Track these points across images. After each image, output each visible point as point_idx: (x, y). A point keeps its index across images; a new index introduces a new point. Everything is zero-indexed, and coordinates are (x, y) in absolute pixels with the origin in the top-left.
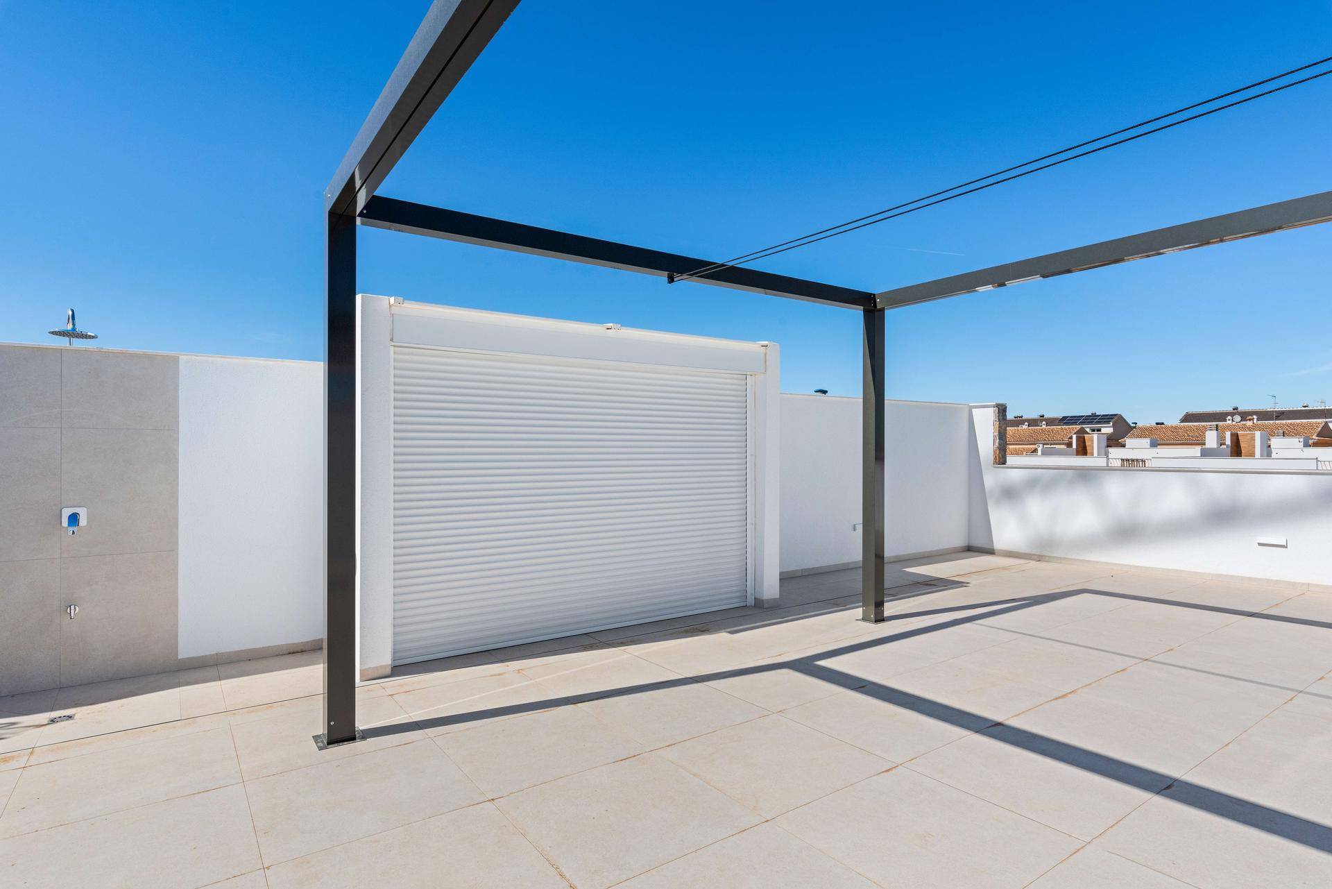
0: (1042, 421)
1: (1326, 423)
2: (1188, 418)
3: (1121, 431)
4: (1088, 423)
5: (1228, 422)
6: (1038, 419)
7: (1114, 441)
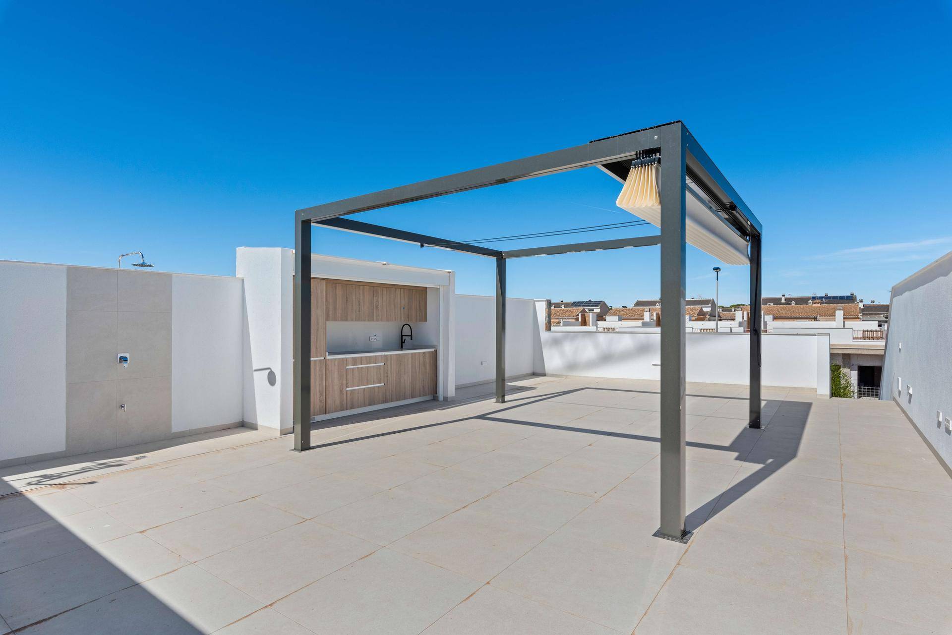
0: (562, 304)
1: (702, 308)
2: (638, 304)
3: (605, 311)
4: (588, 306)
5: (657, 307)
6: (559, 303)
7: (600, 317)
